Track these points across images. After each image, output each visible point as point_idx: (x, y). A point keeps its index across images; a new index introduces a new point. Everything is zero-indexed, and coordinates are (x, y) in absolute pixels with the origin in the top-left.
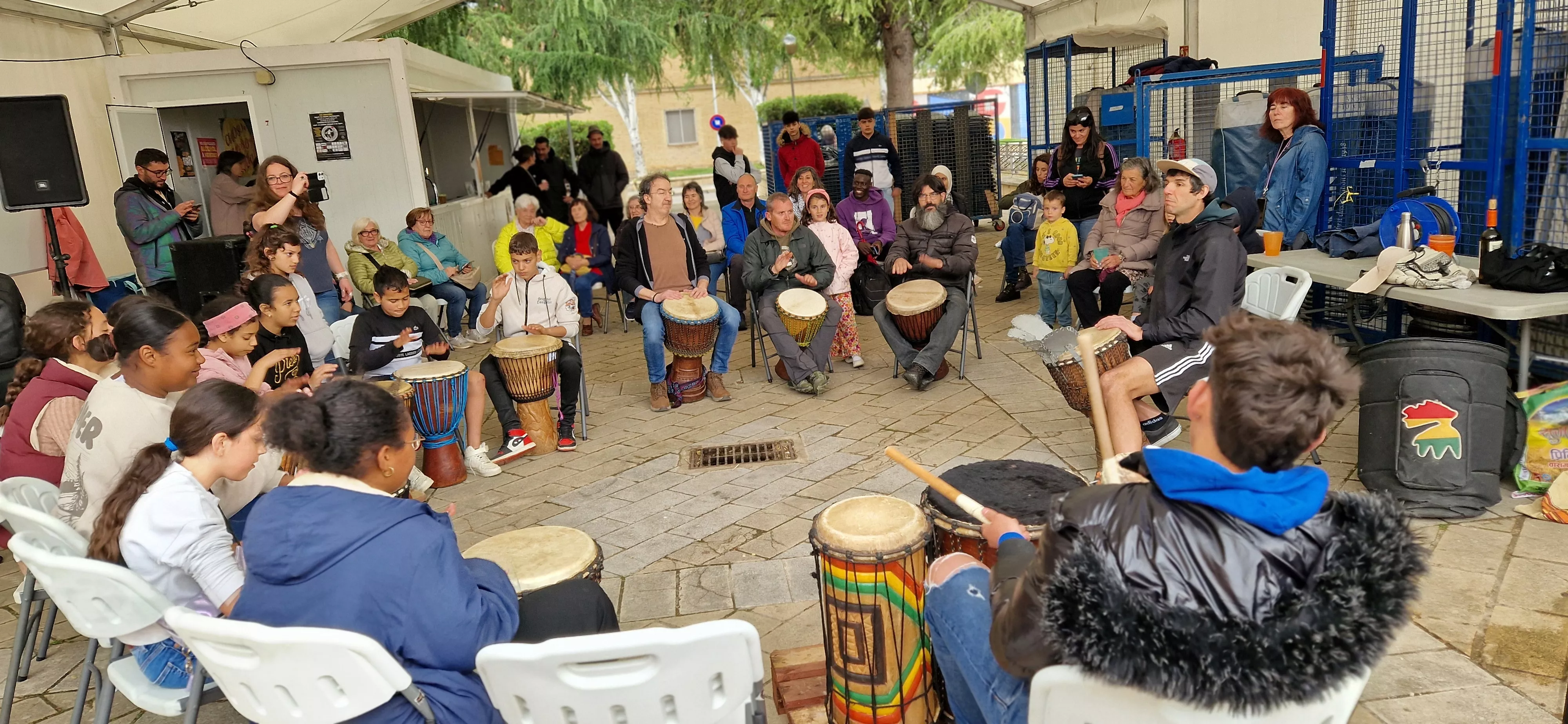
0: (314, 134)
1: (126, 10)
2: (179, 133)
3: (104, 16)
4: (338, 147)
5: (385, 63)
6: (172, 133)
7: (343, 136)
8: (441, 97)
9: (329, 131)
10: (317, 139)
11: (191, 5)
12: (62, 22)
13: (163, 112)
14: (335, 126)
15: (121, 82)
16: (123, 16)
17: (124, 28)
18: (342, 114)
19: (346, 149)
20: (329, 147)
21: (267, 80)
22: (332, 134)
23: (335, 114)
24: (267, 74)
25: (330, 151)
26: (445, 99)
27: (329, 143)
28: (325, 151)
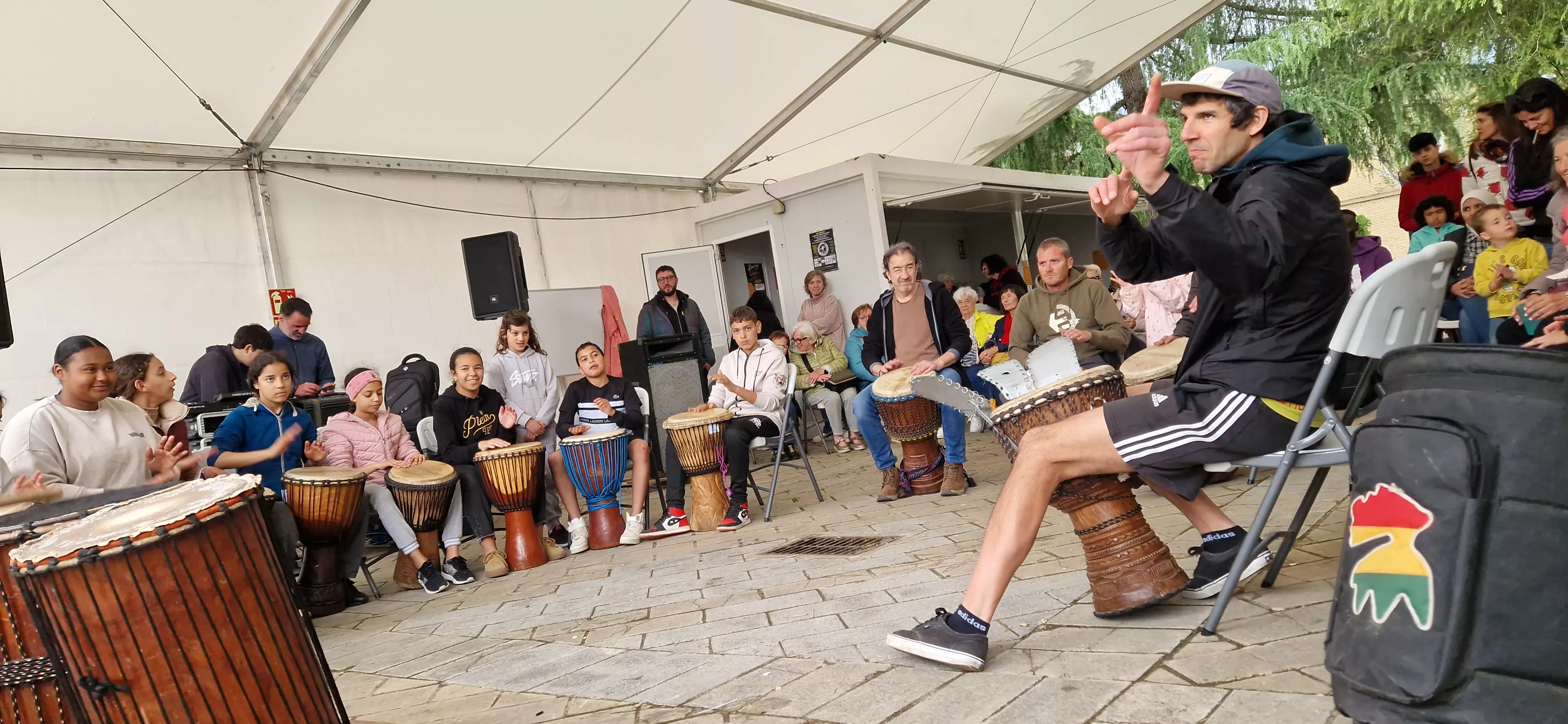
0: (813, 251)
1: (717, 172)
2: (752, 265)
3: (705, 179)
4: (828, 260)
5: (859, 178)
6: (746, 266)
7: (832, 251)
8: (909, 202)
9: (823, 246)
10: (815, 255)
11: (768, 159)
12: (663, 188)
13: (722, 247)
14: (827, 242)
15: (697, 228)
16: (715, 176)
17: (718, 185)
18: (831, 231)
19: (835, 262)
20: (823, 261)
21: (780, 210)
22: (825, 249)
23: (826, 231)
24: (779, 204)
25: (824, 265)
26: (914, 203)
27: (822, 257)
28: (821, 265)
